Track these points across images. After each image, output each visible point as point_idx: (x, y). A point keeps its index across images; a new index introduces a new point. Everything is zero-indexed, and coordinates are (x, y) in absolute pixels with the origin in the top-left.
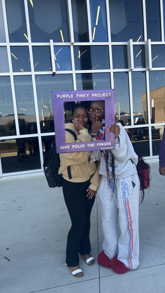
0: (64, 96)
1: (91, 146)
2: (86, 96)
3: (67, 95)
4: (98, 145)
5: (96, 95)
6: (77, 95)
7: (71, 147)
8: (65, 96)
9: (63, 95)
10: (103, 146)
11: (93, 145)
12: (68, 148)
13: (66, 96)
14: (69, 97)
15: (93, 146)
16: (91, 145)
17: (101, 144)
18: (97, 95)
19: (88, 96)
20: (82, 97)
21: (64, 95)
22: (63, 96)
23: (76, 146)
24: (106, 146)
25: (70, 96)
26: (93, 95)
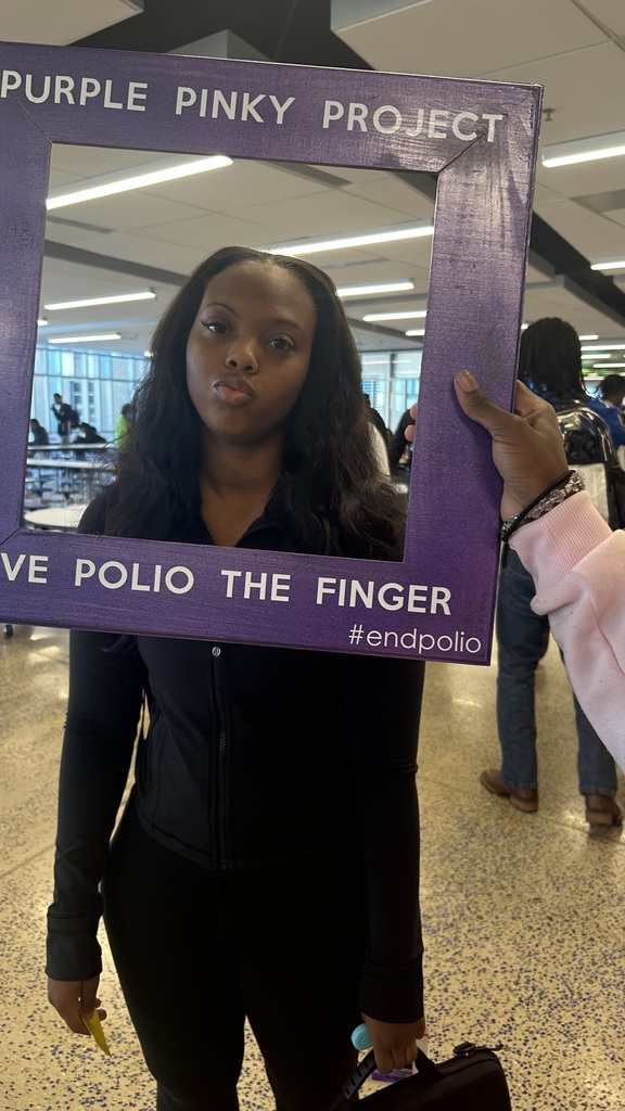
0: (67, 91)
1: (255, 592)
2: (266, 109)
3: (91, 88)
4: (321, 590)
5: (360, 119)
6: (181, 90)
7: (60, 572)
8: (76, 93)
9: (59, 79)
10: (375, 618)
11: (275, 587)
12: (32, 579)
13: (84, 94)
14: (108, 104)
15: (274, 597)
16: (256, 579)
17: (356, 585)
18: (369, 120)
19: (281, 111)
20: (231, 115)
21: (64, 84)
22: (59, 90)
23: (113, 575)
24: (403, 620)
25: (120, 95)
26: (334, 111)
